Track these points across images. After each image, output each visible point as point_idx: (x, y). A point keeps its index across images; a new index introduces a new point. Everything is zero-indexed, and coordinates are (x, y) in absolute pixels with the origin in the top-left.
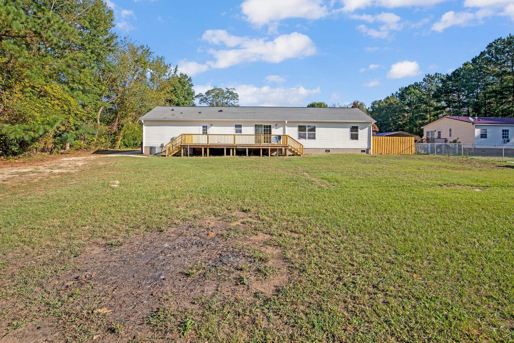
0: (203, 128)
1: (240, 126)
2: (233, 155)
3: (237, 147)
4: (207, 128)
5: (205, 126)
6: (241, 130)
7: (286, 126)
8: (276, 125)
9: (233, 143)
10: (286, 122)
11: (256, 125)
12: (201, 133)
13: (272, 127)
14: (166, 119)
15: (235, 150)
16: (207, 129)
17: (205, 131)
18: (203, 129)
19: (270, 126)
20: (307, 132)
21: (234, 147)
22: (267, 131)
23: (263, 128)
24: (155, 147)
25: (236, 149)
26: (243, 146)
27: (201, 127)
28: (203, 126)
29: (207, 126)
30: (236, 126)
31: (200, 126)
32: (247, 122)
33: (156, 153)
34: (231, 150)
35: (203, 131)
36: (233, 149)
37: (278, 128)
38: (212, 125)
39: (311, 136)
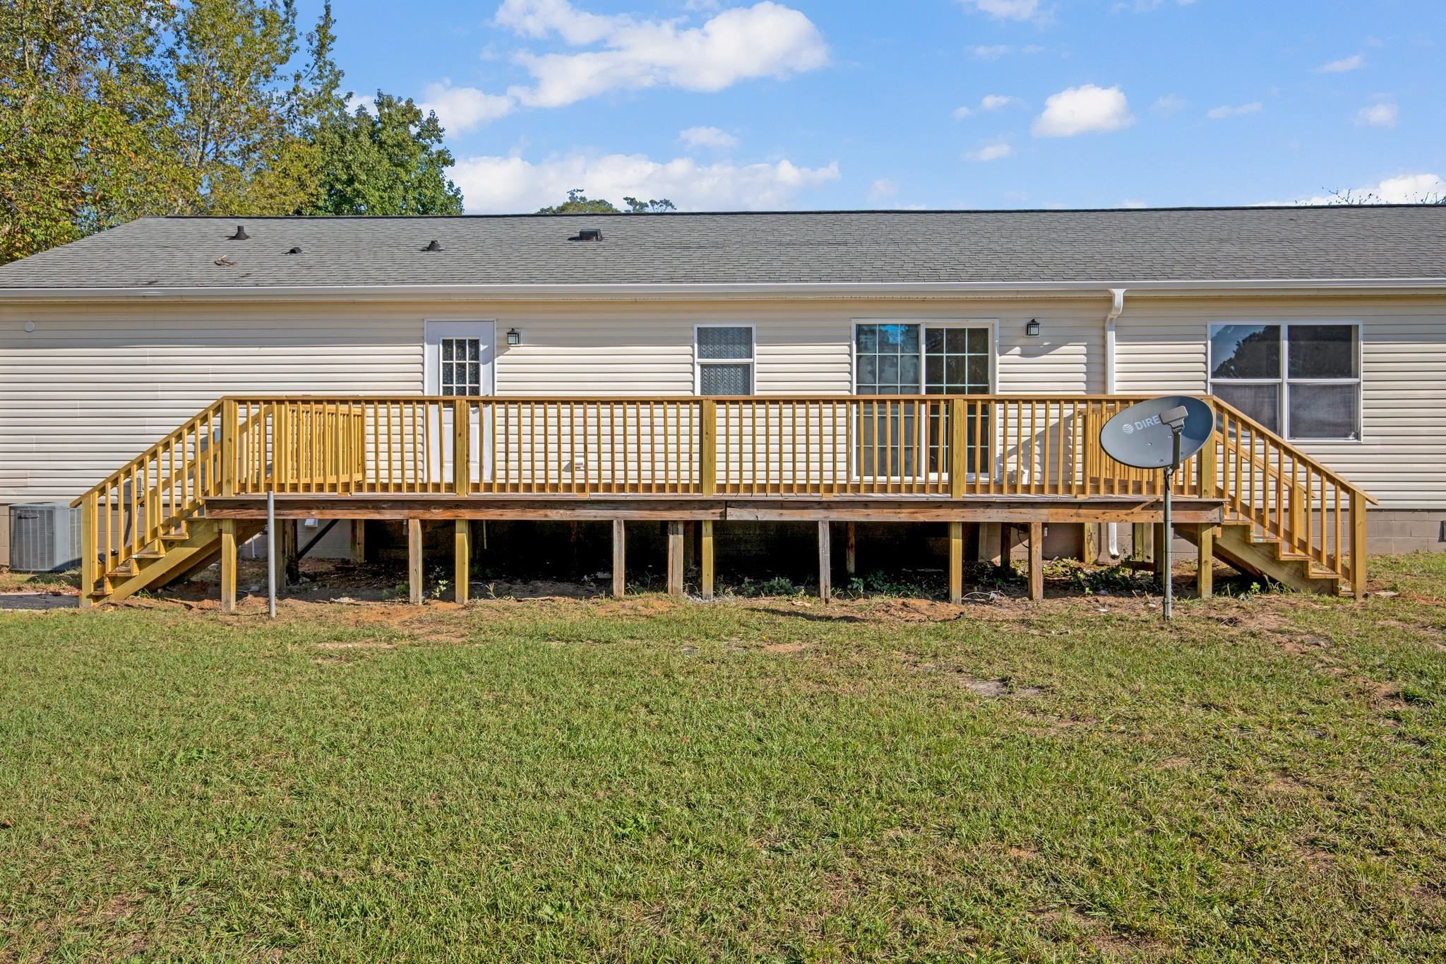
0: (448, 355)
1: (743, 339)
2: (693, 582)
3: (734, 515)
4: (476, 356)
5: (461, 344)
6: (747, 369)
7: (1111, 335)
8: (1034, 323)
9: (687, 472)
10: (1119, 294)
11: (860, 330)
12: (433, 387)
13: (993, 340)
14: (152, 291)
15: (708, 542)
16: (476, 369)
17: (461, 378)
18: (448, 370)
19: (980, 337)
20: (1285, 379)
21: (698, 515)
22: (955, 375)
23: (924, 355)
24: (51, 512)
25: (721, 528)
26: (781, 505)
27: (432, 354)
28: (447, 344)
29: (475, 344)
30: (707, 338)
31: (420, 340)
32: (793, 302)
33: (59, 562)
34: (676, 543)
35: (448, 377)
36: (693, 531)
37: (1046, 351)
38: (513, 333)
39: (1321, 411)
